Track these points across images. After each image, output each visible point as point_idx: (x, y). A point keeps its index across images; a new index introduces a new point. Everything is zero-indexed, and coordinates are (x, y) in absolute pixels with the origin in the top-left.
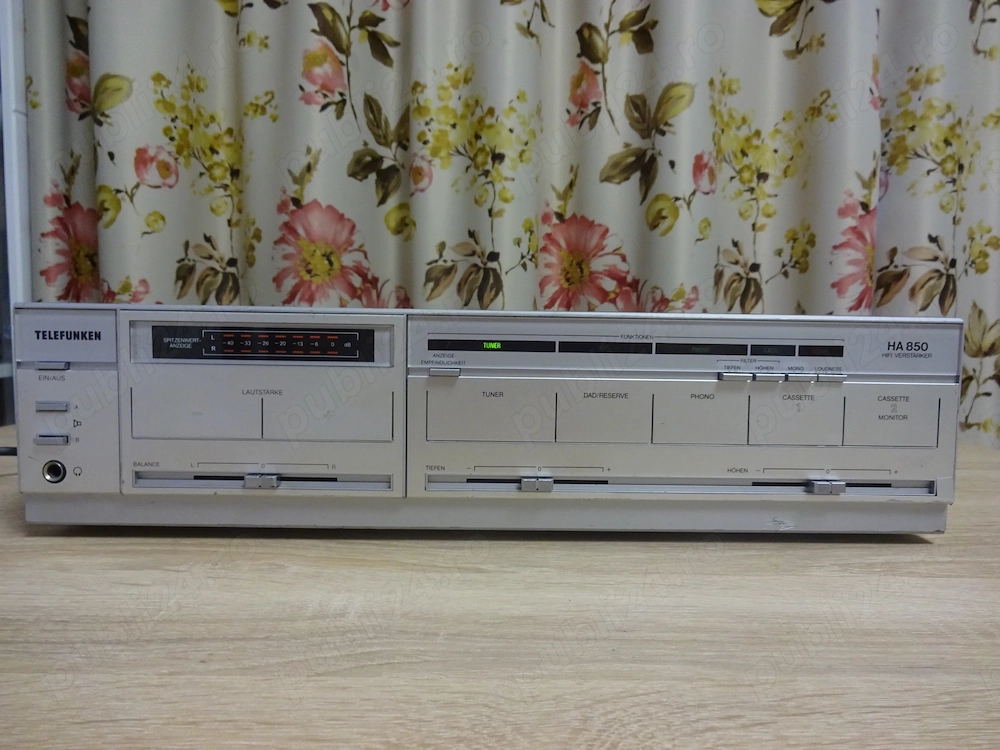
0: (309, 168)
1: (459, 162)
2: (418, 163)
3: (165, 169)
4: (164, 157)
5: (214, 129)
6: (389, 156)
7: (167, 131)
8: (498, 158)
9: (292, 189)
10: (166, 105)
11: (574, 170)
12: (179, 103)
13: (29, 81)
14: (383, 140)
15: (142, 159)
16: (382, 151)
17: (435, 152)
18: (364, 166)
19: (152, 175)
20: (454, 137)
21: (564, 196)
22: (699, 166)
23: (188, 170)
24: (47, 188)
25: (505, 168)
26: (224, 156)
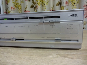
0: (26, 7)
1: (41, 5)
2: (37, 6)
3: (14, 9)
4: (14, 7)
5: (19, 5)
6: (35, 6)
7: (14, 5)
8: (44, 4)
9: (25, 9)
10: (14, 2)
11: (53, 5)
12: (15, 2)
13: (2, 2)
14: (34, 4)
15: (12, 8)
16: (34, 5)
17: (38, 5)
18: (32, 7)
19: (13, 9)
20: (40, 3)
21: (53, 8)
22: (66, 3)
23: (16, 9)
24: (4, 11)
25: (45, 5)
26: (20, 7)
